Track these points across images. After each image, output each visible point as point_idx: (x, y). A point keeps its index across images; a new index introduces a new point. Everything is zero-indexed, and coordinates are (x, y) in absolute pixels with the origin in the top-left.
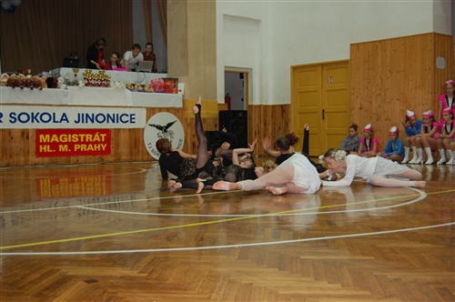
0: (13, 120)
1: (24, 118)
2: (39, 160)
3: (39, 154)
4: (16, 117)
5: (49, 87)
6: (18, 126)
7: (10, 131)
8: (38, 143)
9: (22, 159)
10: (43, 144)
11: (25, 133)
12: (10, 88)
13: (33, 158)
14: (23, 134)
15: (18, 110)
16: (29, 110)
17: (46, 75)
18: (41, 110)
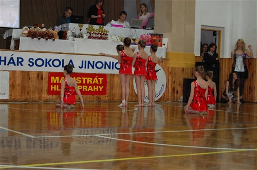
0: (31, 64)
1: (40, 62)
2: (50, 97)
3: (50, 92)
4: (34, 62)
5: (60, 38)
6: (35, 69)
7: (28, 73)
8: (50, 83)
9: (37, 95)
10: (54, 84)
11: (40, 75)
12: (30, 38)
13: (45, 96)
14: (38, 75)
15: (35, 56)
16: (44, 57)
17: (58, 29)
18: (54, 57)
